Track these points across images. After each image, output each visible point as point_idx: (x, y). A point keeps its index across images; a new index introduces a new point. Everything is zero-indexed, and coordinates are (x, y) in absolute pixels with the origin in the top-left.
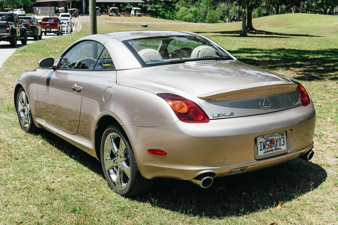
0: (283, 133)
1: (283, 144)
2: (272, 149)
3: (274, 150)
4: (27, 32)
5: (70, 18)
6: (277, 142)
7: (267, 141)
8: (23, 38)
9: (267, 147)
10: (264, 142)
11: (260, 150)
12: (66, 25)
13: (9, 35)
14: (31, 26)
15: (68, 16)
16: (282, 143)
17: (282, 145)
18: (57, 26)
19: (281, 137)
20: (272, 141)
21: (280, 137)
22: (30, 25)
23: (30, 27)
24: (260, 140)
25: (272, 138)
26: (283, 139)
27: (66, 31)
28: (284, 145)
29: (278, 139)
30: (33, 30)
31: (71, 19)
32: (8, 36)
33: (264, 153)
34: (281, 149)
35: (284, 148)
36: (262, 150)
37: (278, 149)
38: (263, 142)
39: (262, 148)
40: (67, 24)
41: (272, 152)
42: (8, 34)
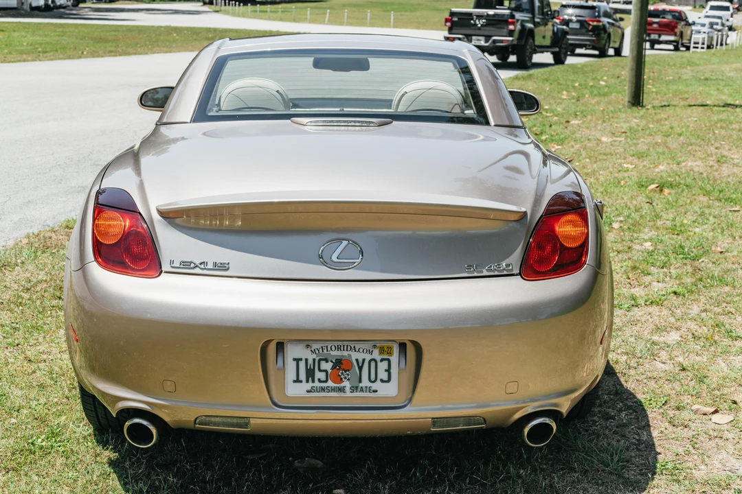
0: (390, 348)
1: (386, 378)
2: (342, 385)
3: (348, 389)
4: (568, 37)
5: (729, 13)
6: (361, 368)
7: (320, 360)
8: (557, 49)
9: (319, 375)
10: (310, 362)
11: (295, 382)
12: (706, 29)
13: (513, 40)
14: (594, 26)
15: (727, 9)
16: (383, 375)
17: (382, 381)
18: (676, 30)
19: (378, 358)
20: (341, 365)
21: (376, 355)
22: (591, 23)
23: (590, 27)
24: (292, 352)
25: (345, 353)
26: (386, 363)
27: (700, 43)
28: (389, 380)
29: (364, 360)
30: (598, 35)
31: (732, 16)
32: (510, 43)
33: (308, 391)
34: (376, 391)
35: (389, 391)
36: (301, 382)
37: (362, 390)
38: (306, 360)
39: (303, 376)
40: (707, 26)
41: (342, 394)
42: (511, 39)
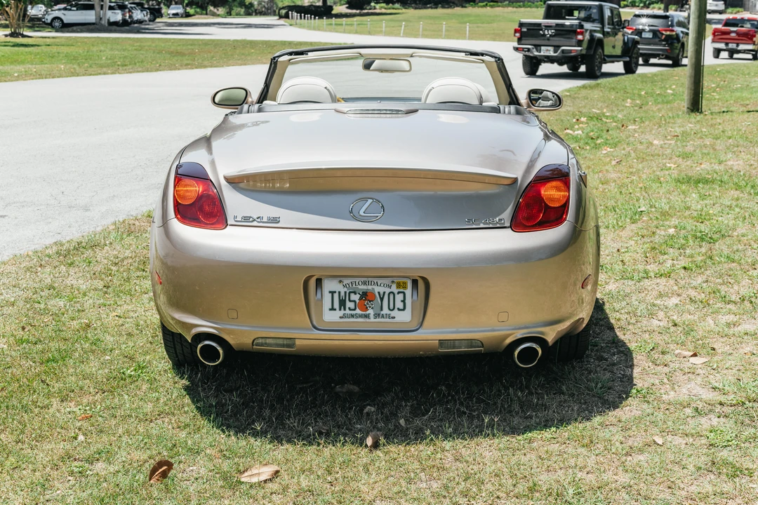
0: (405, 283)
1: (402, 307)
2: (368, 312)
3: (372, 316)
6: (382, 299)
7: (350, 293)
9: (349, 305)
10: (342, 294)
11: (330, 310)
16: (399, 305)
17: (399, 309)
19: (396, 291)
20: (366, 297)
21: (394, 289)
24: (329, 285)
25: (370, 287)
26: (402, 295)
28: (404, 309)
29: (384, 293)
33: (340, 317)
34: (394, 318)
35: (404, 317)
36: (335, 310)
37: (383, 317)
38: (339, 293)
39: (336, 305)
41: (367, 320)
